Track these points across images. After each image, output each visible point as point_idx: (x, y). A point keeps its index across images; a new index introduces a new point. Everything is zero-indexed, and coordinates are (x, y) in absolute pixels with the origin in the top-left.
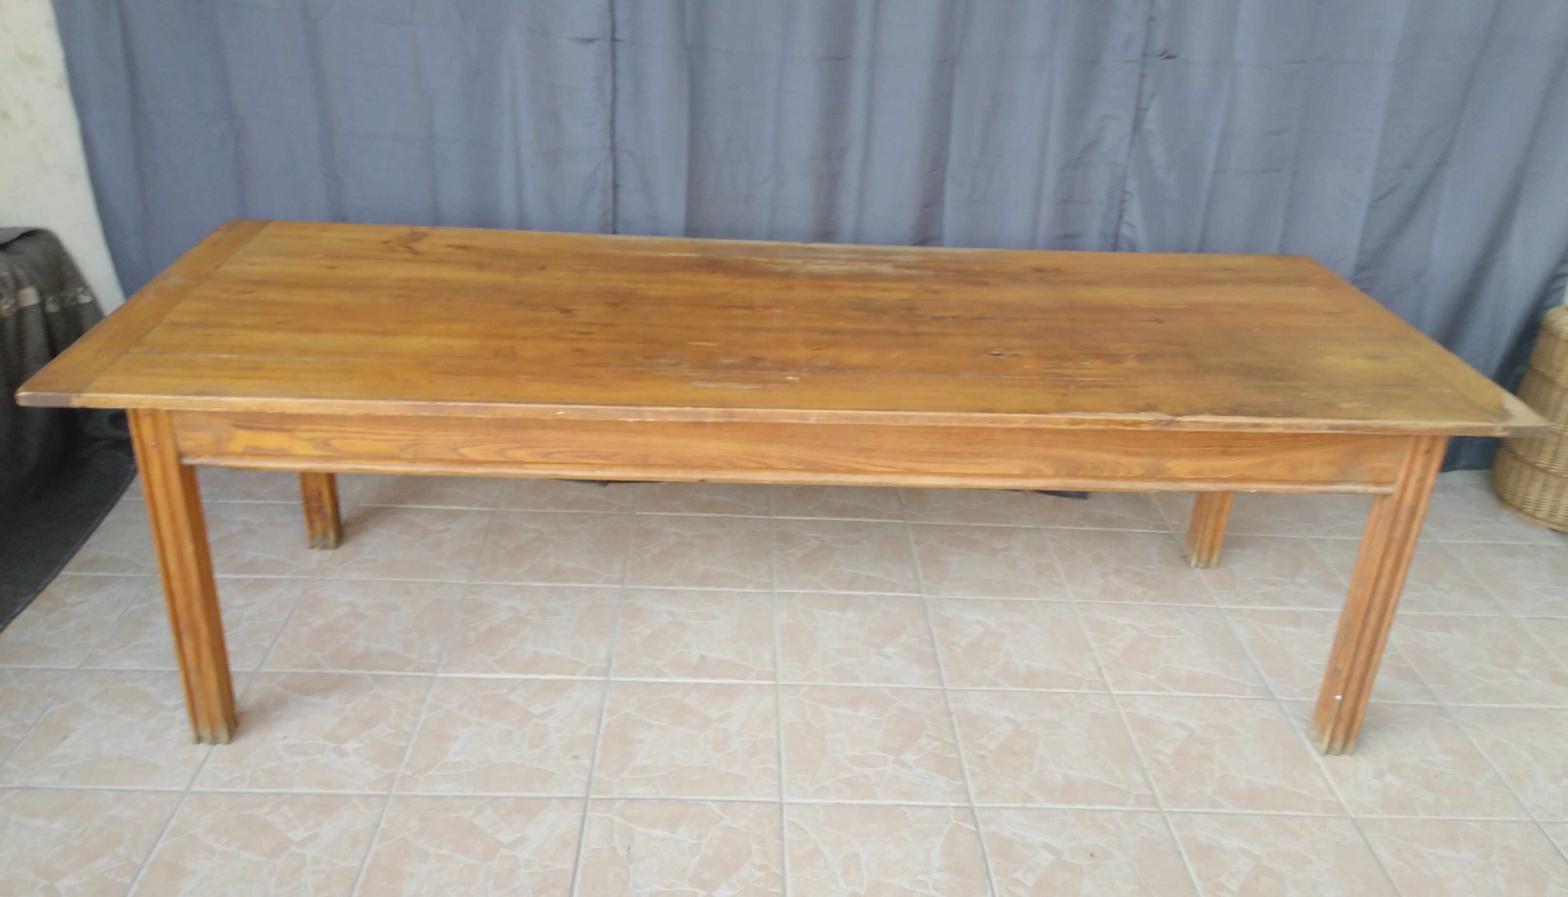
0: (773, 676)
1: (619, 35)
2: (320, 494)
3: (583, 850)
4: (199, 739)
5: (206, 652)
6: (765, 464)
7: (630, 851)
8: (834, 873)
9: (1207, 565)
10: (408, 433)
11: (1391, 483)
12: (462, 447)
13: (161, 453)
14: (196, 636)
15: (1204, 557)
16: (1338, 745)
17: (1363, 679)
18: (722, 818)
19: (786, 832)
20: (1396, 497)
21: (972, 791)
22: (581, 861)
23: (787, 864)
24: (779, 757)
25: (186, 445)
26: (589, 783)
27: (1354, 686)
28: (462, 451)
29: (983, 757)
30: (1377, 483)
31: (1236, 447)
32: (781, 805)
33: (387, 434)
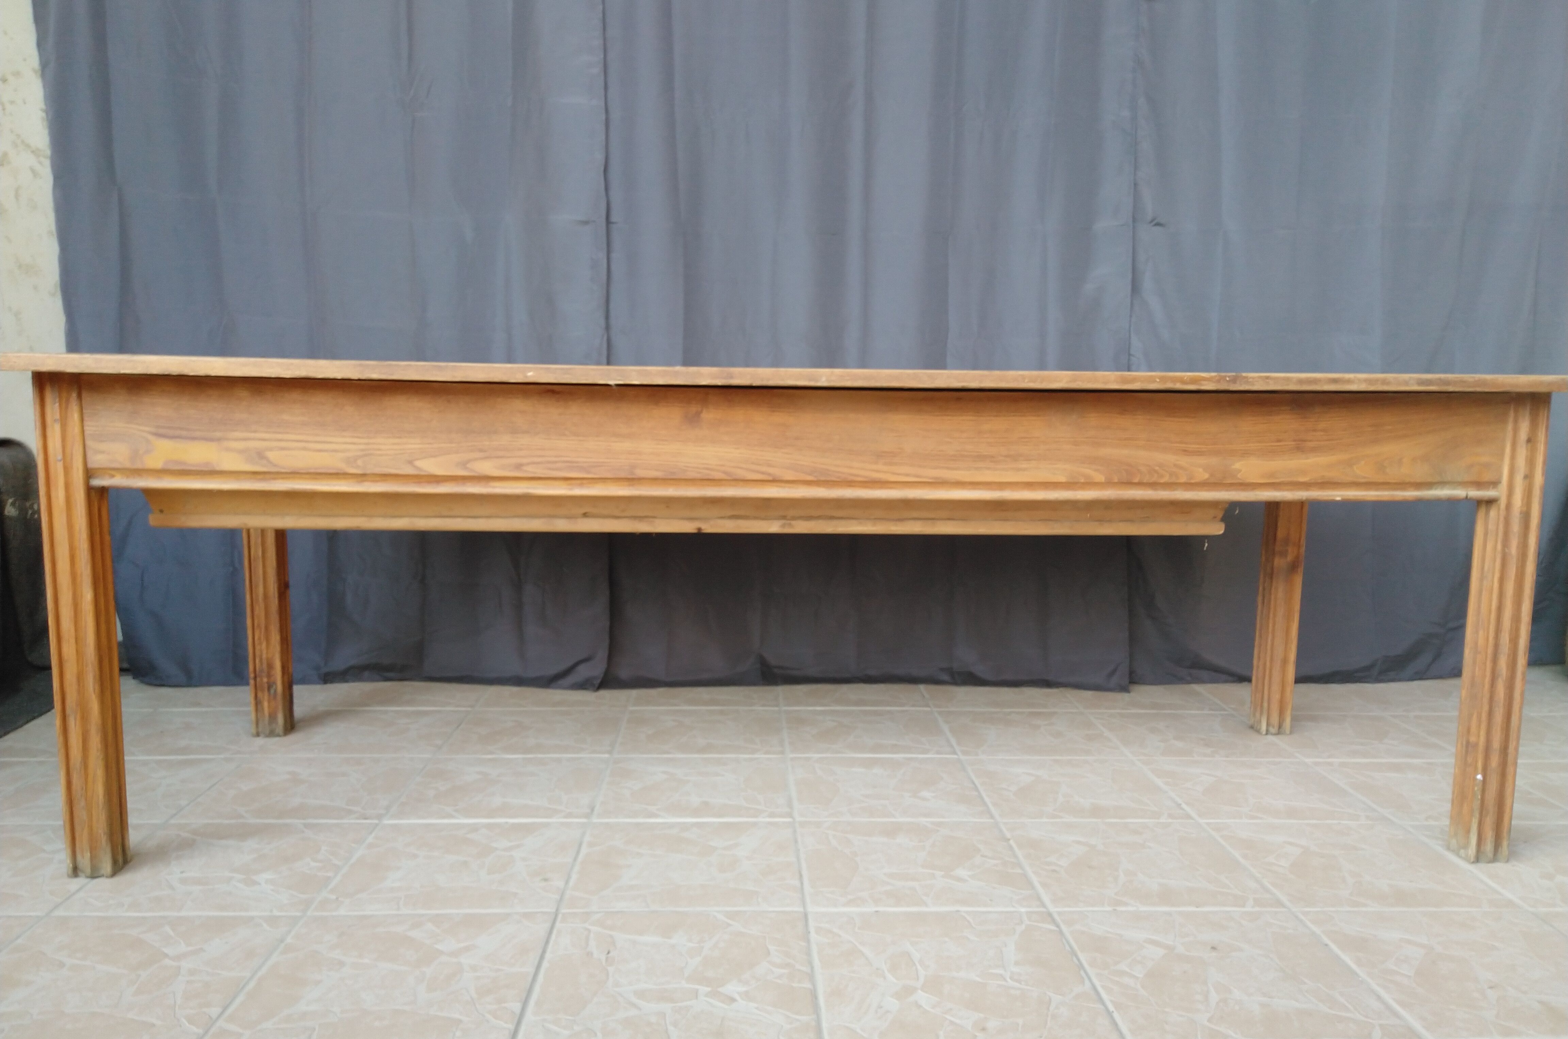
0: (790, 815)
1: (614, 218)
2: (270, 666)
3: (548, 955)
4: (75, 871)
5: (95, 741)
6: (769, 474)
7: (610, 955)
8: (877, 969)
9: (1280, 731)
10: (356, 440)
11: (1495, 484)
12: (417, 459)
13: (67, 470)
14: (84, 718)
15: (1275, 719)
16: (1489, 847)
17: (1504, 750)
18: (729, 925)
19: (813, 936)
20: (1503, 502)
21: (1046, 899)
22: (545, 964)
23: (816, 962)
24: (801, 876)
25: (97, 460)
26: (560, 901)
27: (1495, 761)
28: (418, 463)
29: (1054, 871)
30: (1479, 484)
31: (1310, 441)
32: (806, 916)
33: (331, 443)
